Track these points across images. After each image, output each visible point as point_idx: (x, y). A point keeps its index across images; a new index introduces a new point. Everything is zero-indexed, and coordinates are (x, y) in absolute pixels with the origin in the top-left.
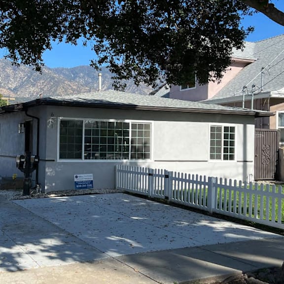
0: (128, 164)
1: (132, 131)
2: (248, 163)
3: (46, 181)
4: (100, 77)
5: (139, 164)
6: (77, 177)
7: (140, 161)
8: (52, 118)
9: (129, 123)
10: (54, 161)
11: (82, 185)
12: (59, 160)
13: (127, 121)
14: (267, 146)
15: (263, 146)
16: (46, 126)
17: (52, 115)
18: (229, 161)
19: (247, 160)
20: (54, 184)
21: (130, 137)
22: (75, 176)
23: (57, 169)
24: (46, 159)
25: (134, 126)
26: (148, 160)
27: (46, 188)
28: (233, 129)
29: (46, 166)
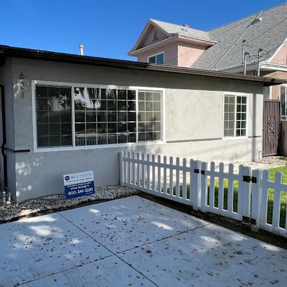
0: (134, 149)
1: (139, 102)
2: (256, 138)
3: (17, 184)
4: (82, 49)
5: (147, 147)
6: (67, 178)
7: (149, 143)
8: (21, 80)
9: (134, 92)
10: (29, 151)
11: (76, 190)
12: (36, 150)
13: (132, 88)
14: (272, 118)
15: (269, 118)
16: (13, 94)
17: (22, 76)
18: (240, 137)
19: (256, 135)
20: (30, 188)
21: (137, 111)
22: (65, 176)
23: (34, 163)
24: (16, 149)
25: (141, 95)
26: (159, 142)
27: (18, 194)
28: (244, 99)
29: (16, 160)
